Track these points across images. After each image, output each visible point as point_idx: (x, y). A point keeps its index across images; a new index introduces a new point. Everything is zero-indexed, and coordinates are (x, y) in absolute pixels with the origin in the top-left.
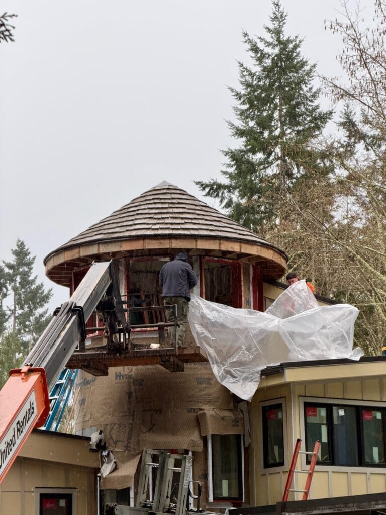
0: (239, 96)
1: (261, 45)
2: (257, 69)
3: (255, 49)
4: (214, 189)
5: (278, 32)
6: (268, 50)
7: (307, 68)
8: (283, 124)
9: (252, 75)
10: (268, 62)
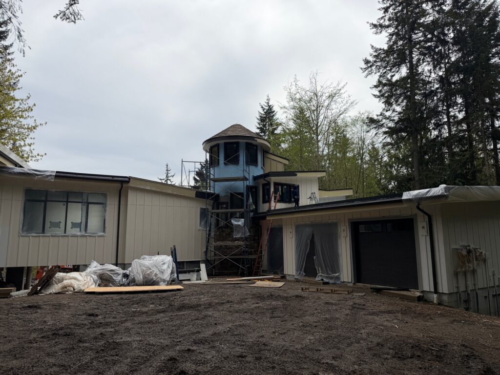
0: (258, 119)
1: (264, 107)
2: (263, 113)
3: (262, 107)
5: (268, 103)
6: (265, 108)
7: (275, 113)
8: (269, 126)
9: (261, 114)
10: (265, 111)
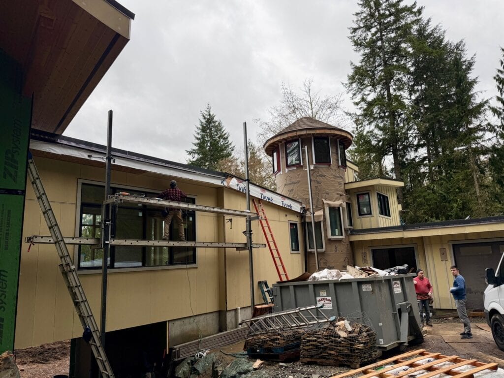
2: (204, 121)
3: (203, 116)
4: (190, 153)
5: (209, 112)
6: (206, 117)
